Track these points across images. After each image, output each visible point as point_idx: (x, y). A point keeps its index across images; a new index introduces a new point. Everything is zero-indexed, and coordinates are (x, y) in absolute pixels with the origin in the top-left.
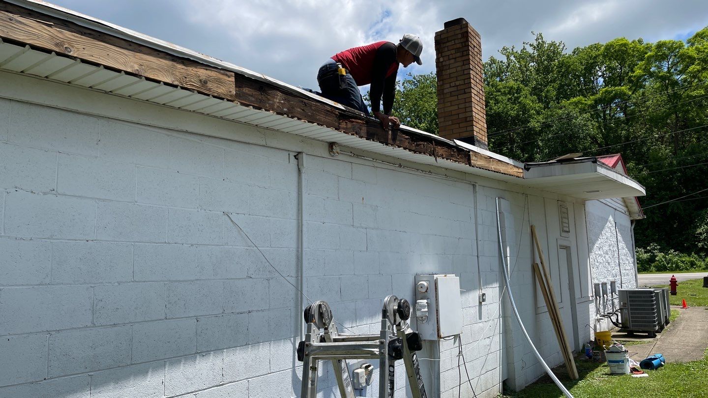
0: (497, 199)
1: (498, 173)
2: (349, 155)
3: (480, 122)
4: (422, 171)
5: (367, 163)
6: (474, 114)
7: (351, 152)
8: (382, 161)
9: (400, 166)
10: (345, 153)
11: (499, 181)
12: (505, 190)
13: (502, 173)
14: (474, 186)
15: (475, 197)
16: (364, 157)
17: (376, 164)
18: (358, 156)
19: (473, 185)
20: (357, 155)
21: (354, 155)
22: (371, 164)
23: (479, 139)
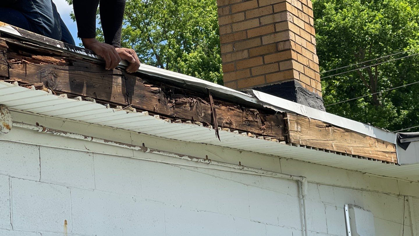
0: (346, 208)
1: (346, 157)
2: (32, 130)
3: (305, 52)
4: (189, 157)
5: (72, 145)
6: (292, 36)
7: (38, 125)
8: (106, 141)
9: (144, 148)
10: (25, 126)
11: (350, 172)
12: (362, 190)
13: (354, 156)
14: (299, 184)
15: (302, 206)
16: (65, 133)
17: (92, 148)
18: (52, 132)
19: (297, 182)
20: (50, 130)
21: (44, 129)
22: (80, 146)
23: (304, 86)
